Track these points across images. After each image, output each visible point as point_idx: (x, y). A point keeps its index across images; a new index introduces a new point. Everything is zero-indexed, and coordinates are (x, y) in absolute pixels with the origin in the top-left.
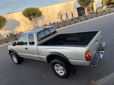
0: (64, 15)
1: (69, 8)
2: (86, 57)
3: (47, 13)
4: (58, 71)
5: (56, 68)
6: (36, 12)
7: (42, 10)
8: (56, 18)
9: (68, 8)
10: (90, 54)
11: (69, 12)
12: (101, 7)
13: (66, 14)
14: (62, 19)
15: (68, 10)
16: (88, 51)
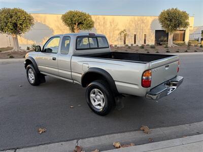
0: (131, 37)
1: (143, 27)
2: (142, 79)
3: (102, 27)
4: (95, 101)
5: (92, 95)
6: (85, 20)
7: (96, 20)
8: (116, 39)
9: (140, 26)
10: (150, 77)
11: (140, 34)
12: (200, 40)
13: (135, 35)
14: (125, 43)
15: (139, 31)
16: (148, 70)
